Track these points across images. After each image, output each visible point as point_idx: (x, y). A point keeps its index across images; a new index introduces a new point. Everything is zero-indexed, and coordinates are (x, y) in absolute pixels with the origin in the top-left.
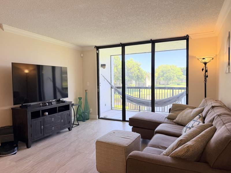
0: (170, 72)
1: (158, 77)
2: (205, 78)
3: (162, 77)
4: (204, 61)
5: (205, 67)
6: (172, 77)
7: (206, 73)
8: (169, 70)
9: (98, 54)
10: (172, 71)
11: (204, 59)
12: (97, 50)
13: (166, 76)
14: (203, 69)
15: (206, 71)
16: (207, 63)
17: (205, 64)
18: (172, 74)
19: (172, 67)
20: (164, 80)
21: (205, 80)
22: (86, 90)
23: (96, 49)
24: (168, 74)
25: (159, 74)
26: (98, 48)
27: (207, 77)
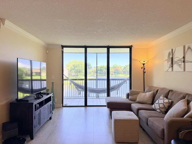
0: (80, 66)
1: (70, 70)
2: (144, 73)
3: (73, 70)
4: (144, 63)
5: (144, 66)
6: (81, 70)
7: (144, 70)
8: (79, 65)
9: (63, 52)
10: (81, 65)
11: (144, 61)
12: (63, 48)
13: (76, 69)
14: (142, 68)
15: (144, 69)
16: (145, 64)
17: (144, 64)
18: (81, 68)
19: (80, 63)
20: (75, 72)
21: (144, 74)
22: (53, 83)
23: (61, 48)
24: (78, 68)
25: (71, 68)
26: (63, 47)
27: (145, 72)
